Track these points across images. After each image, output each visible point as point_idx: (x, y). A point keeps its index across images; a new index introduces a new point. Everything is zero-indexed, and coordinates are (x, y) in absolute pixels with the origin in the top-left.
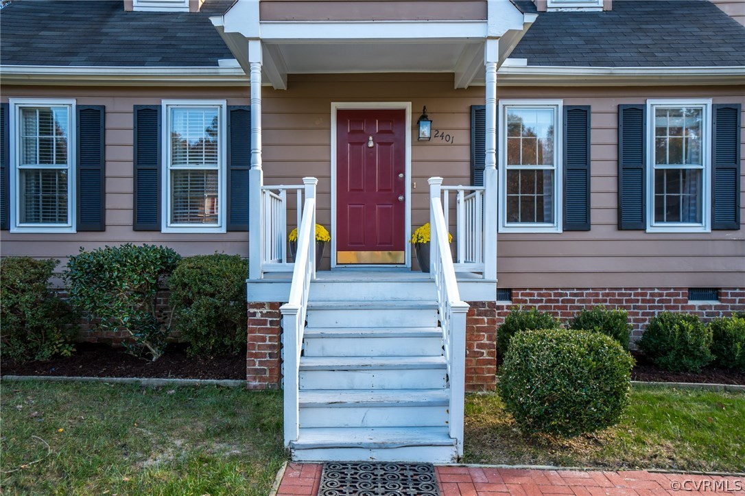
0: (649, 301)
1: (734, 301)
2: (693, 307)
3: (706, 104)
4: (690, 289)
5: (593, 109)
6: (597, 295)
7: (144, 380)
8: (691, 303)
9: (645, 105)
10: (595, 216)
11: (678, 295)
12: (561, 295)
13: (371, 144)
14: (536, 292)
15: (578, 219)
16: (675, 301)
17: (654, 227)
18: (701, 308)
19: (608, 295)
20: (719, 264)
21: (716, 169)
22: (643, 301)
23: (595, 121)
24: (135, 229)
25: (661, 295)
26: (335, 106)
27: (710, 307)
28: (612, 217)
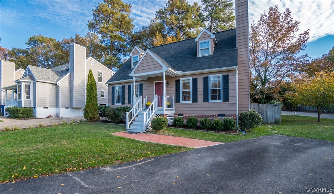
0: (210, 117)
1: (228, 117)
2: (219, 118)
3: (221, 75)
4: (218, 114)
5: (198, 78)
6: (199, 115)
7: (123, 125)
8: (218, 117)
9: (208, 77)
10: (198, 100)
11: (216, 115)
12: (192, 115)
13: (160, 88)
14: (187, 115)
15: (195, 100)
16: (215, 117)
17: (210, 101)
18: (221, 118)
19: (201, 115)
20: (225, 109)
21: (223, 89)
22: (208, 117)
23: (198, 81)
24: (128, 104)
25: (212, 115)
26: (154, 82)
27: (223, 118)
28: (202, 99)
